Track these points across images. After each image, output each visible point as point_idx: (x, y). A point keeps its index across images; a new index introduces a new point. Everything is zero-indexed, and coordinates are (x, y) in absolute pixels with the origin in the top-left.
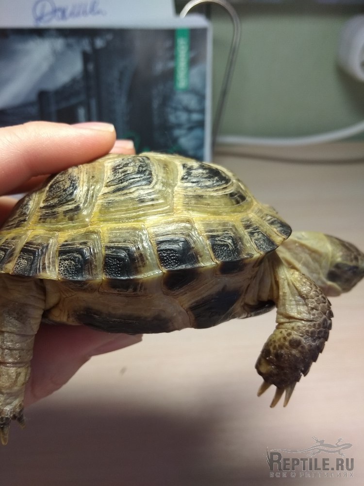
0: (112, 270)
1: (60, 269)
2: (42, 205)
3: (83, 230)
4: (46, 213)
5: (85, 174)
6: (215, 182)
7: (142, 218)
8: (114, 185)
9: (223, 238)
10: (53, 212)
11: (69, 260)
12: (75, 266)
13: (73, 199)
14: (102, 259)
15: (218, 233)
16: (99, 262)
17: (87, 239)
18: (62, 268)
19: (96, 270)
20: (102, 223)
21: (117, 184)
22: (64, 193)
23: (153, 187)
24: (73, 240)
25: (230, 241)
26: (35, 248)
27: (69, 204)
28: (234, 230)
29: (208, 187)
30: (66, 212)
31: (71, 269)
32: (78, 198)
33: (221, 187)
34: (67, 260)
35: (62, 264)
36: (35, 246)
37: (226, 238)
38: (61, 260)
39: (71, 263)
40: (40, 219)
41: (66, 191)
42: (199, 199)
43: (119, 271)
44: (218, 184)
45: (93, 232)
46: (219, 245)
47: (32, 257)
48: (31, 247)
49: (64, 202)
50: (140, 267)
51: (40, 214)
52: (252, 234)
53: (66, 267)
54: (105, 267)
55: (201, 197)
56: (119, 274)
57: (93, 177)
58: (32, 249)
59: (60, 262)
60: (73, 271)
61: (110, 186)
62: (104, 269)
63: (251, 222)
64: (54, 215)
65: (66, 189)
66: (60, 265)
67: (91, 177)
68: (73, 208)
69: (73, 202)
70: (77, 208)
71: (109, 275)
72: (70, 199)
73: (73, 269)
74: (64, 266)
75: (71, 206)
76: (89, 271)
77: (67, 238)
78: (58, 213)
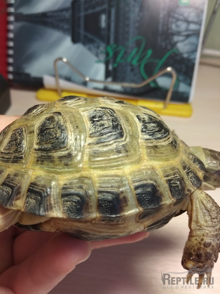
0: (104, 210)
1: (64, 209)
2: (36, 147)
3: (77, 175)
4: (42, 156)
5: (70, 123)
6: (163, 134)
7: (121, 167)
8: (96, 137)
9: (175, 181)
10: (49, 156)
11: (71, 202)
12: (76, 206)
13: (65, 147)
14: (96, 201)
15: (171, 177)
16: (93, 203)
17: (82, 183)
18: (66, 208)
19: (92, 209)
20: (92, 170)
21: (98, 136)
22: (57, 141)
23: (125, 140)
24: (71, 184)
25: (178, 183)
26: (40, 189)
27: (62, 151)
28: (179, 172)
29: (160, 138)
30: (61, 158)
31: (72, 209)
32: (69, 146)
33: (167, 138)
34: (69, 201)
35: (65, 204)
36: (40, 188)
37: (176, 181)
38: (64, 201)
39: (72, 204)
40: (38, 161)
41: (59, 139)
42: (156, 149)
43: (109, 210)
44: (165, 135)
45: (86, 178)
46: (173, 187)
47: (39, 198)
48: (37, 188)
49: (58, 148)
50: (124, 206)
51: (36, 155)
52: (188, 173)
53: (69, 207)
54: (99, 207)
55: (156, 147)
56: (109, 213)
57: (77, 127)
58: (38, 190)
59: (63, 203)
60: (74, 211)
61: (93, 137)
62: (98, 209)
63: (185, 164)
64: (50, 159)
65: (58, 137)
66: (63, 205)
67: (75, 127)
68: (66, 155)
69: (65, 149)
70: (69, 156)
71: (102, 213)
72: (62, 146)
73: (75, 209)
74: (67, 206)
75: (64, 153)
76: (86, 210)
77: (66, 182)
78: (54, 158)
